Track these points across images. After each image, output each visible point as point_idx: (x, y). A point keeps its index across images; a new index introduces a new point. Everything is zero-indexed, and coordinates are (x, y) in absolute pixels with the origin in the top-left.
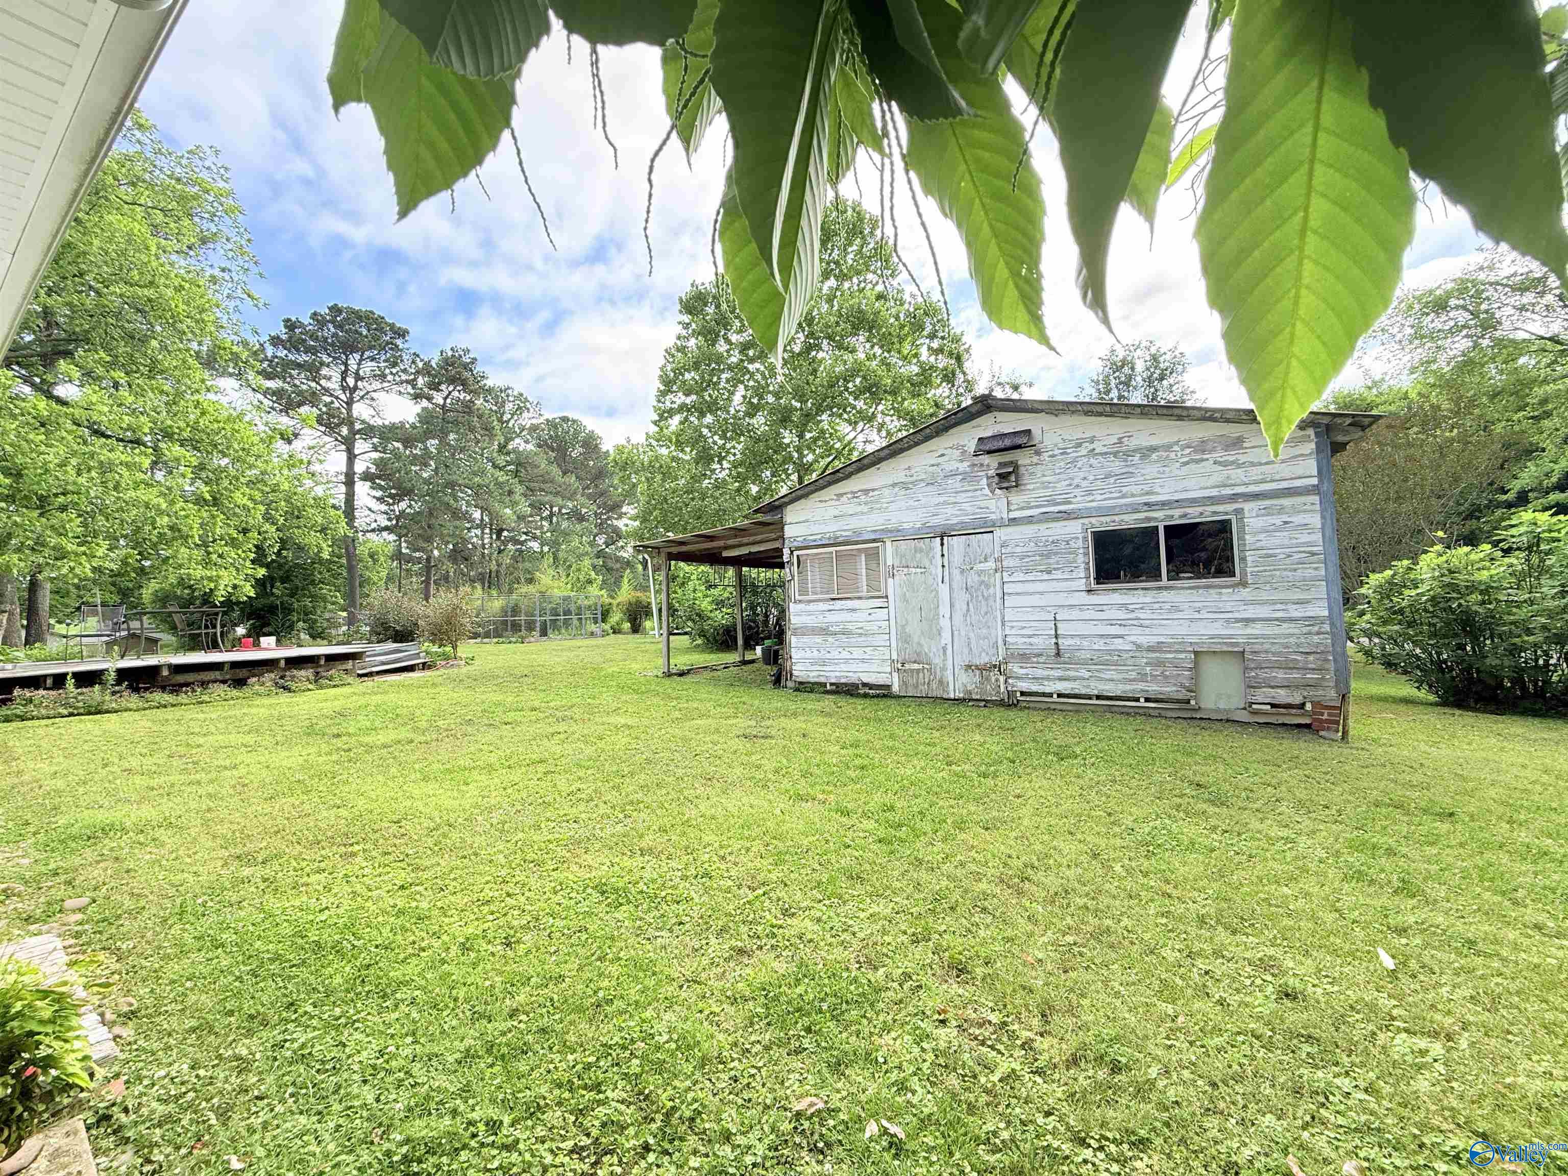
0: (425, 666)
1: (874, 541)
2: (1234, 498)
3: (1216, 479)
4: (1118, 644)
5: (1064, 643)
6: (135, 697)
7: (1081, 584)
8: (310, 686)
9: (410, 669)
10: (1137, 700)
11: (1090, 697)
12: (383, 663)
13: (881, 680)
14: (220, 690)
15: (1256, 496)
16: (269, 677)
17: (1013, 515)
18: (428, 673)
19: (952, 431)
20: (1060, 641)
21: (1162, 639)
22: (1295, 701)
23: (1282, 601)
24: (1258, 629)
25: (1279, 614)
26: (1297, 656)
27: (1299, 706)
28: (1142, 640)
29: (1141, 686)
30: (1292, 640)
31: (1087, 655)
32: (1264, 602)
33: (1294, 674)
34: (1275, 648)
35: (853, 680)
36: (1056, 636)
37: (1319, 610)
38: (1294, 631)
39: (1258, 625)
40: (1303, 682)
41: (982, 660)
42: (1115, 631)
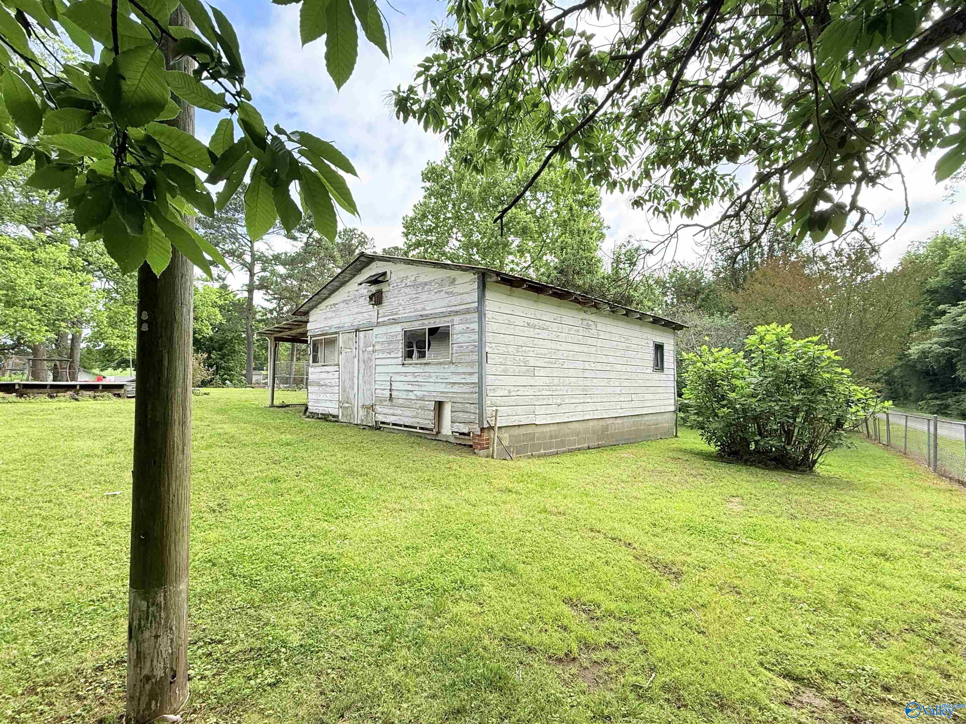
1: (336, 333)
2: (450, 314)
3: (445, 302)
4: (412, 396)
5: (394, 394)
7: (400, 361)
10: (415, 428)
11: (400, 426)
13: (334, 412)
15: (457, 313)
16: (70, 393)
17: (380, 320)
19: (363, 271)
20: (393, 393)
21: (425, 393)
22: (466, 431)
23: (464, 373)
24: (456, 389)
25: (463, 381)
26: (468, 405)
27: (468, 434)
28: (418, 393)
29: (417, 420)
30: (467, 395)
31: (401, 401)
32: (458, 373)
33: (466, 415)
34: (461, 400)
35: (327, 412)
36: (390, 390)
37: (475, 379)
38: (467, 391)
39: (456, 386)
40: (469, 420)
41: (368, 403)
42: (410, 388)
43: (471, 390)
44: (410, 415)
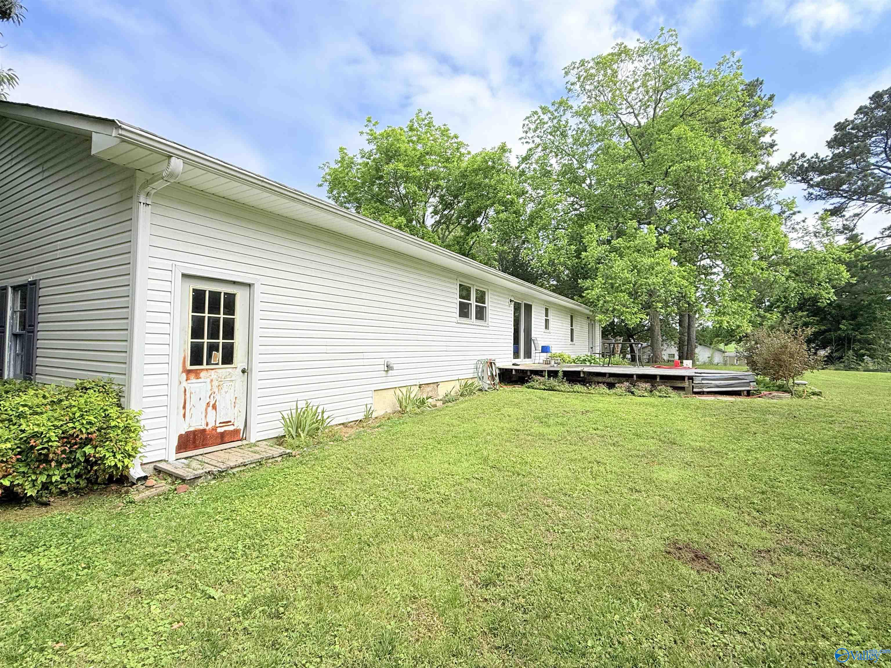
0: (749, 394)
6: (567, 385)
8: (646, 394)
9: (737, 393)
12: (718, 387)
14: (603, 389)
18: (748, 400)
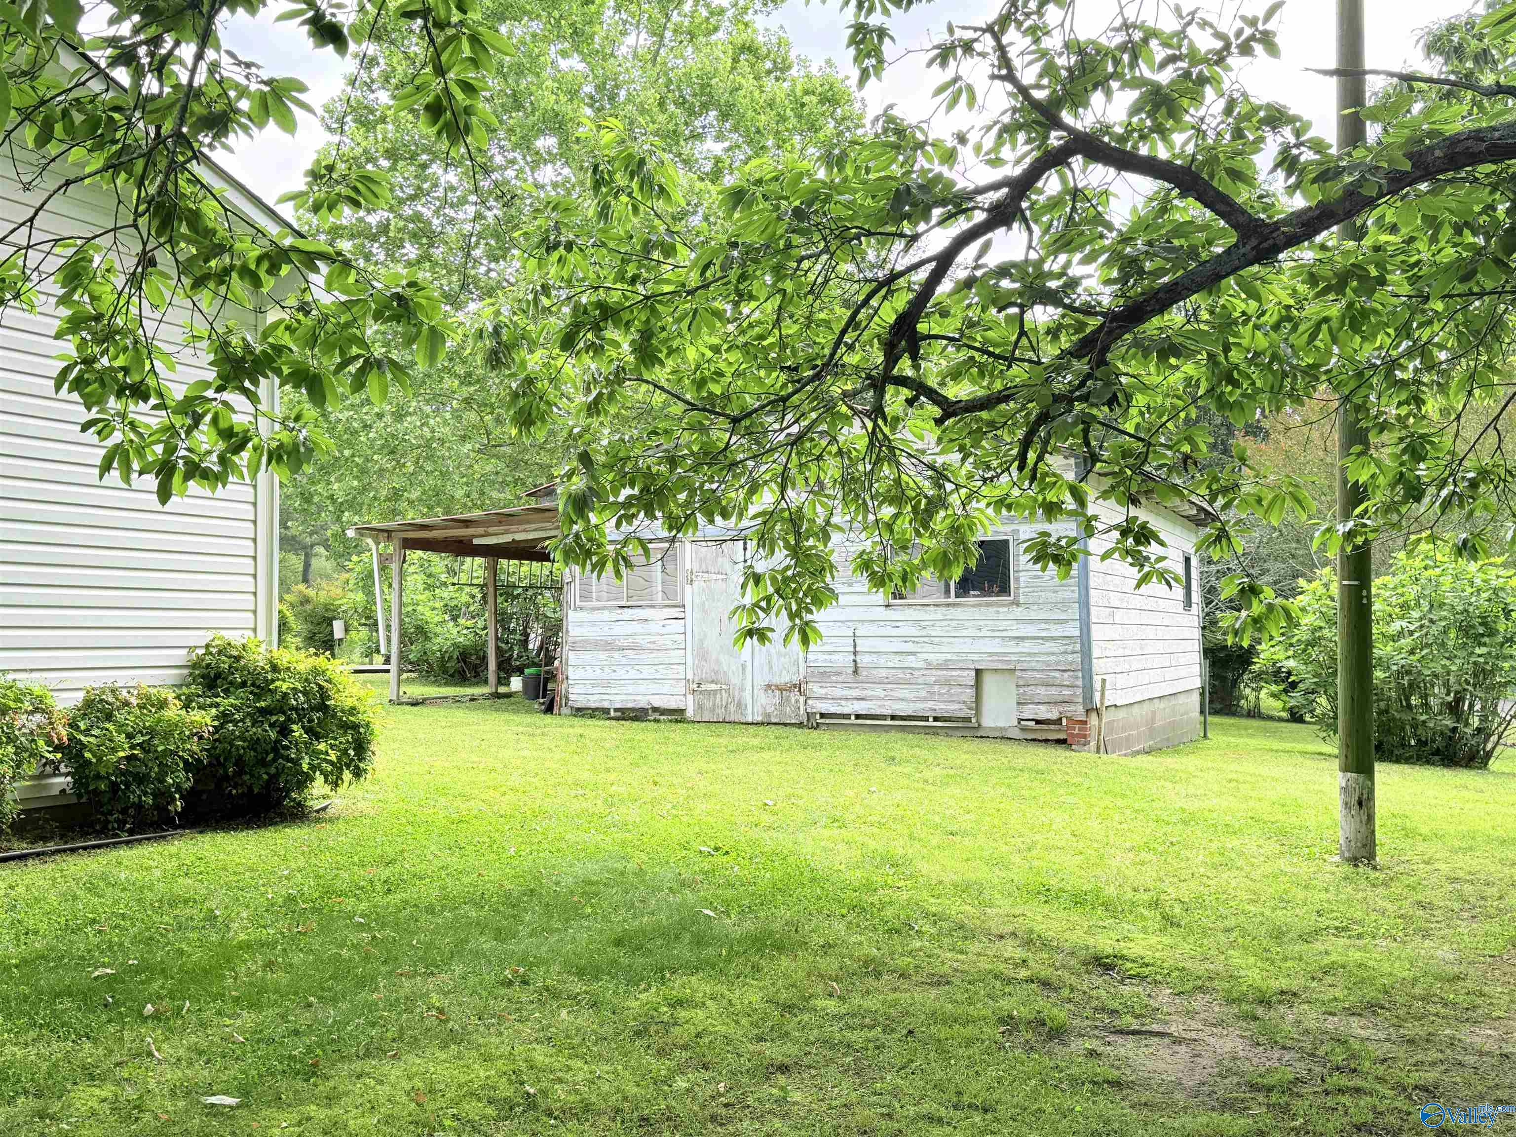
4: (913, 662)
5: (863, 660)
7: (880, 598)
10: (927, 719)
11: (885, 718)
13: (674, 703)
20: (858, 658)
21: (949, 657)
22: (1054, 715)
23: (1047, 621)
24: (1026, 647)
25: (1044, 634)
26: (1057, 674)
27: (1058, 721)
28: (932, 658)
29: (930, 705)
30: (1053, 658)
31: (883, 673)
32: (1032, 622)
33: (1054, 691)
34: (1039, 666)
35: (642, 705)
36: (855, 653)
37: (1073, 630)
38: (1056, 650)
39: (1027, 644)
40: (1061, 698)
41: (784, 679)
42: (910, 647)
43: (1062, 649)
44: (911, 696)
